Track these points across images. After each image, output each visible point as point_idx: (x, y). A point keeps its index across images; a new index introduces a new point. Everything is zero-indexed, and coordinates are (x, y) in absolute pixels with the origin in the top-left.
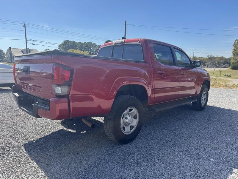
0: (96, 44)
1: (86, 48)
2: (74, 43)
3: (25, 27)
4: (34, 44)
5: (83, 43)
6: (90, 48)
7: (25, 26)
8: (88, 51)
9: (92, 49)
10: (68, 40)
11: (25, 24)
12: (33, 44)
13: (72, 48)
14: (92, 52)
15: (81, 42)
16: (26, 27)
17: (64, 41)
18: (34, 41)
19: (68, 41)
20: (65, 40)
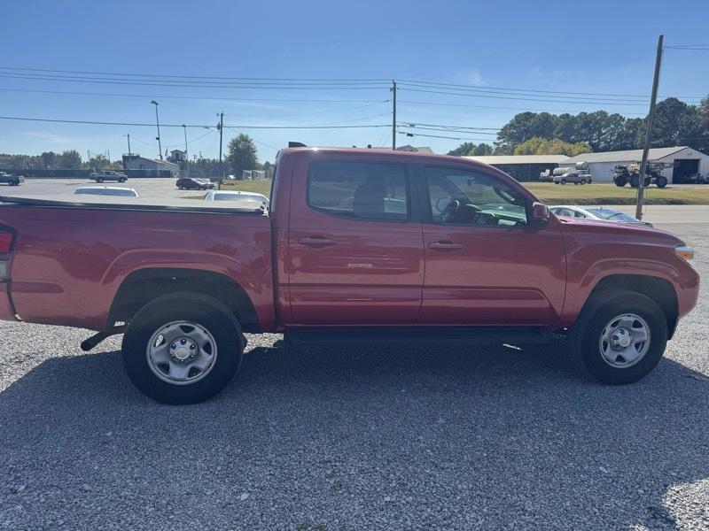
0: (621, 117)
1: (584, 131)
2: (546, 117)
3: (395, 93)
4: (412, 135)
5: (573, 118)
6: (599, 130)
7: (394, 89)
8: (590, 140)
9: (605, 134)
10: (528, 113)
11: (395, 84)
12: (409, 135)
13: (538, 136)
14: (603, 144)
15: (568, 115)
16: (397, 91)
17: (517, 117)
18: (412, 126)
19: (528, 116)
20: (518, 113)
